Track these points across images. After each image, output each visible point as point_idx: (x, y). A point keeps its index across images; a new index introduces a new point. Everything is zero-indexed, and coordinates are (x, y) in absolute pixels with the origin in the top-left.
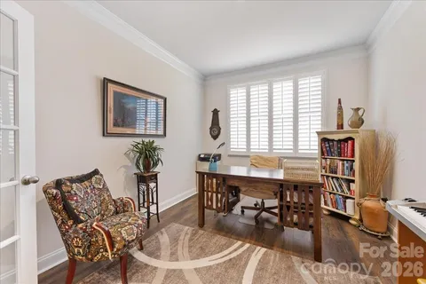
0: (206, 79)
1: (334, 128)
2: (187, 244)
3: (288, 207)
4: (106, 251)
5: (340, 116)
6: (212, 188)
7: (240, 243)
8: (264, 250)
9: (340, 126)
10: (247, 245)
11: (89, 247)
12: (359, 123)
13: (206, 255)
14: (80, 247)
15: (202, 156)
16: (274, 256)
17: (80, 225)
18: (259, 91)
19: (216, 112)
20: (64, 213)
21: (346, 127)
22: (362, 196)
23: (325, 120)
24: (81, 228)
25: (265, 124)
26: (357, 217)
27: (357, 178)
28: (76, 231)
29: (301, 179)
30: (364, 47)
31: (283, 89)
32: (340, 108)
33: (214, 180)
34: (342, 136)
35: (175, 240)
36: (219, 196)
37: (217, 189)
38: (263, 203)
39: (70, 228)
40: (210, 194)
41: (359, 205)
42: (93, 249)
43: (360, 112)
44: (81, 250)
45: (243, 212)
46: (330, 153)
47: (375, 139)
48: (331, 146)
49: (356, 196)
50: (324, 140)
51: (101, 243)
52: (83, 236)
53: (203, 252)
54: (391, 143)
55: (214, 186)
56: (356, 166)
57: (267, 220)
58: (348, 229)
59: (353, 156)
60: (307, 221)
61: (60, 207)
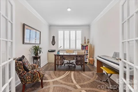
0: (50, 26)
1: (84, 43)
2: (54, 75)
3: (78, 61)
4: (38, 78)
5: (85, 41)
6: (59, 59)
7: (67, 72)
8: (73, 72)
9: (85, 43)
10: (69, 72)
11: (33, 78)
12: (88, 42)
13: (61, 76)
14: (30, 79)
15: (50, 50)
16: (76, 73)
17: (29, 72)
18: (67, 32)
19: (54, 37)
20: (23, 69)
21: (86, 43)
22: (89, 57)
23: (82, 41)
24: (30, 73)
25: (68, 41)
26: (89, 62)
27: (88, 54)
28: (28, 74)
29: (81, 54)
30: (89, 26)
31: (73, 33)
32: (85, 39)
33: (59, 57)
34: (86, 45)
35: (50, 75)
36: (61, 61)
37: (60, 59)
38: (70, 62)
39: (26, 73)
40: (58, 61)
41: (89, 59)
42: (34, 78)
43: (89, 40)
44: (30, 80)
45: (65, 65)
46: (83, 49)
47: (91, 45)
48: (84, 47)
49: (88, 58)
50: (82, 46)
51: (37, 76)
52: (31, 75)
53: (59, 76)
54: (94, 46)
55: (59, 58)
56: (88, 51)
57: (71, 66)
58: (87, 65)
59: (88, 49)
60: (82, 63)
61: (22, 67)
